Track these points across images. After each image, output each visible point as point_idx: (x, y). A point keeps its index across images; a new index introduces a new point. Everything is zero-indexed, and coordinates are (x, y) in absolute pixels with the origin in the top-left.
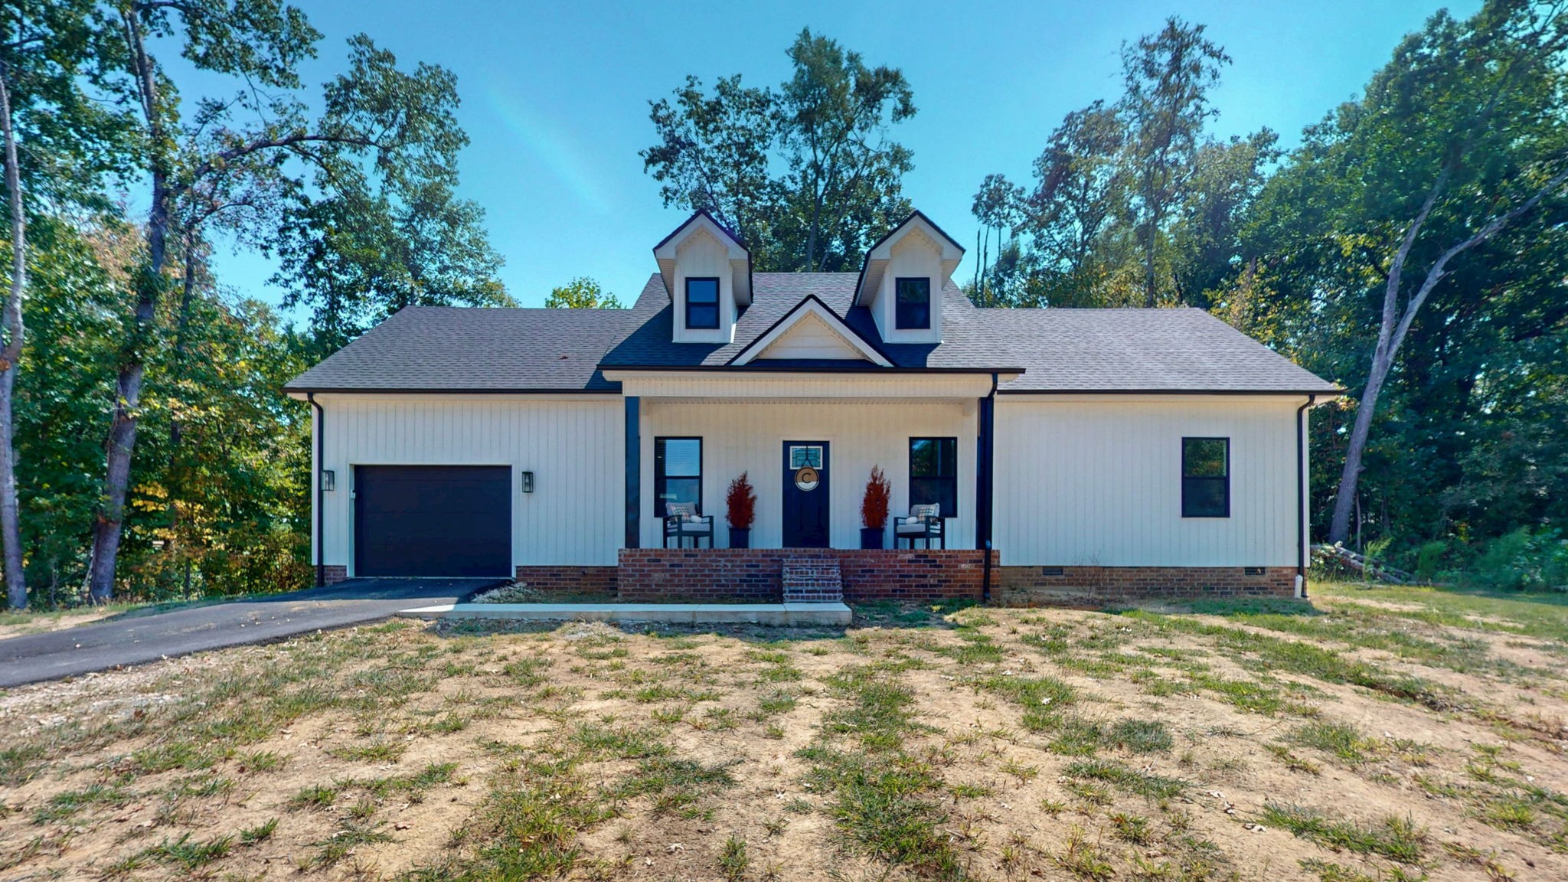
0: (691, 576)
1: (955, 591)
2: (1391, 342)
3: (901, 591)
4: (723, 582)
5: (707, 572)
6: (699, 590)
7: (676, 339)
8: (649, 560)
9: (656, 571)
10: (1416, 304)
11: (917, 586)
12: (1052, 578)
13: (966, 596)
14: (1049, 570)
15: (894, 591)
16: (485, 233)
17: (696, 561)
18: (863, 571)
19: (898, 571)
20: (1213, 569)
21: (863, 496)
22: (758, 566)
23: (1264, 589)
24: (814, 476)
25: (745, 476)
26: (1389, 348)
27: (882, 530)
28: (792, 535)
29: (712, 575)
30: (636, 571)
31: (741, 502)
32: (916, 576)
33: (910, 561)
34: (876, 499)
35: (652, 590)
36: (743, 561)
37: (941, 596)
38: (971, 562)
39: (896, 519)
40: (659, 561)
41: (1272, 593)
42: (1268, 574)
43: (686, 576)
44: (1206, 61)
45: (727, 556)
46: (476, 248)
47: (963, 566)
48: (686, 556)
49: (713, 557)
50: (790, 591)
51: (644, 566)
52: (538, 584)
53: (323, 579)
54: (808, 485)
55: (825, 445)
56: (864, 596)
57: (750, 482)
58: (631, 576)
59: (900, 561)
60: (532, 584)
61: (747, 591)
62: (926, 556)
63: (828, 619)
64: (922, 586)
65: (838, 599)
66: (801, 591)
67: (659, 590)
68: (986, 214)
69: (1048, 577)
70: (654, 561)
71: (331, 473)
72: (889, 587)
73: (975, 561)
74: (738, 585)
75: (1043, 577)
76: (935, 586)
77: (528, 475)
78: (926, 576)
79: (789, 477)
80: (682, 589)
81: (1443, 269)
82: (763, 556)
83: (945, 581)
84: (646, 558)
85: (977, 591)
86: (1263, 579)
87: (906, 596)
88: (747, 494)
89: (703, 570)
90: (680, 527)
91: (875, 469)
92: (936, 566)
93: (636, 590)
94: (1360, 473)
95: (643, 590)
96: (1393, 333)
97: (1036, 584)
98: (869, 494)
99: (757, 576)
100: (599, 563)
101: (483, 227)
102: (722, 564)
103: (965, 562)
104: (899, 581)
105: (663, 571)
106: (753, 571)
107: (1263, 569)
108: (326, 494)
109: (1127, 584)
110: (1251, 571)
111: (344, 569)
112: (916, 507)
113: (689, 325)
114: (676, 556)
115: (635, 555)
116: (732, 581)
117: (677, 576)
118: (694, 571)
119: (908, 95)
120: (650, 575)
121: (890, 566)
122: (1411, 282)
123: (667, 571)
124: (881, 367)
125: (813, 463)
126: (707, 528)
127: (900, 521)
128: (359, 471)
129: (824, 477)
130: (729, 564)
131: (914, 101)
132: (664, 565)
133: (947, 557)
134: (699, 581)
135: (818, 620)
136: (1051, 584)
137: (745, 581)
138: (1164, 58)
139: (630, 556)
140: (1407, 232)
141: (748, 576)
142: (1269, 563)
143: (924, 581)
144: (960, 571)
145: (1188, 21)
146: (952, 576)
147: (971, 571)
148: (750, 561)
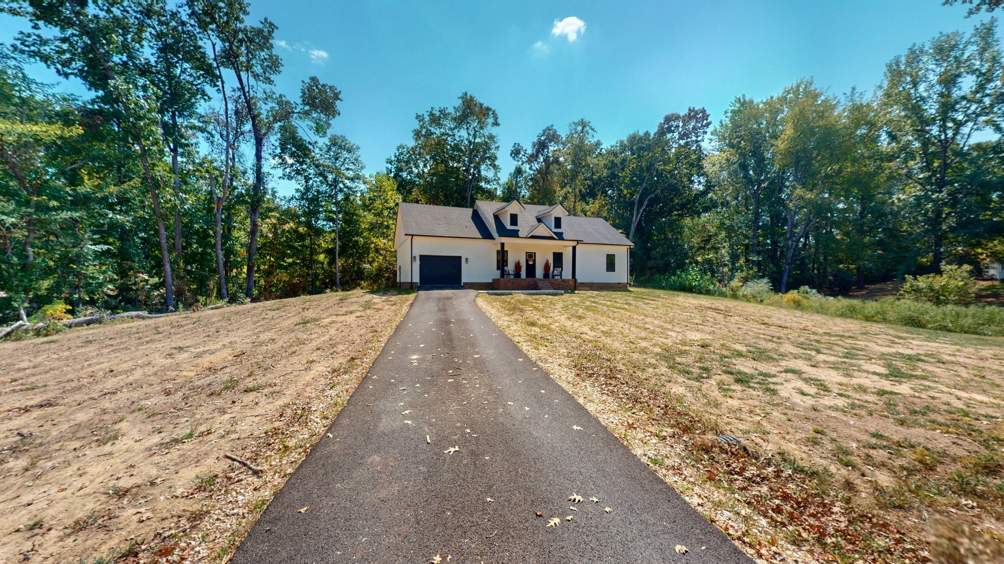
2: (636, 220)
7: (508, 228)
10: (641, 210)
11: (559, 286)
13: (570, 289)
20: (612, 283)
21: (543, 266)
22: (521, 281)
23: (621, 288)
24: (532, 260)
26: (635, 222)
27: (548, 274)
28: (527, 276)
30: (504, 283)
31: (518, 266)
32: (562, 285)
33: (561, 281)
34: (547, 267)
36: (527, 281)
37: (564, 289)
39: (551, 272)
41: (623, 288)
42: (622, 284)
43: (515, 284)
44: (590, 131)
47: (569, 282)
52: (469, 286)
54: (531, 263)
55: (535, 253)
57: (519, 262)
58: (503, 285)
59: (559, 281)
60: (467, 286)
71: (415, 257)
73: (573, 281)
77: (467, 259)
78: (564, 285)
79: (527, 261)
81: (647, 201)
82: (531, 280)
85: (573, 288)
89: (519, 283)
91: (547, 260)
95: (506, 288)
96: (637, 217)
98: (545, 265)
100: (483, 281)
105: (510, 283)
108: (413, 263)
109: (596, 286)
110: (619, 284)
111: (418, 283)
112: (555, 268)
113: (511, 225)
119: (497, 118)
120: (508, 284)
121: (557, 282)
122: (641, 203)
124: (556, 239)
125: (532, 257)
127: (553, 272)
128: (421, 256)
129: (534, 261)
131: (499, 121)
133: (566, 281)
134: (518, 286)
138: (580, 128)
140: (640, 189)
141: (528, 284)
142: (622, 282)
145: (586, 119)
146: (567, 285)
147: (571, 283)
148: (519, 280)
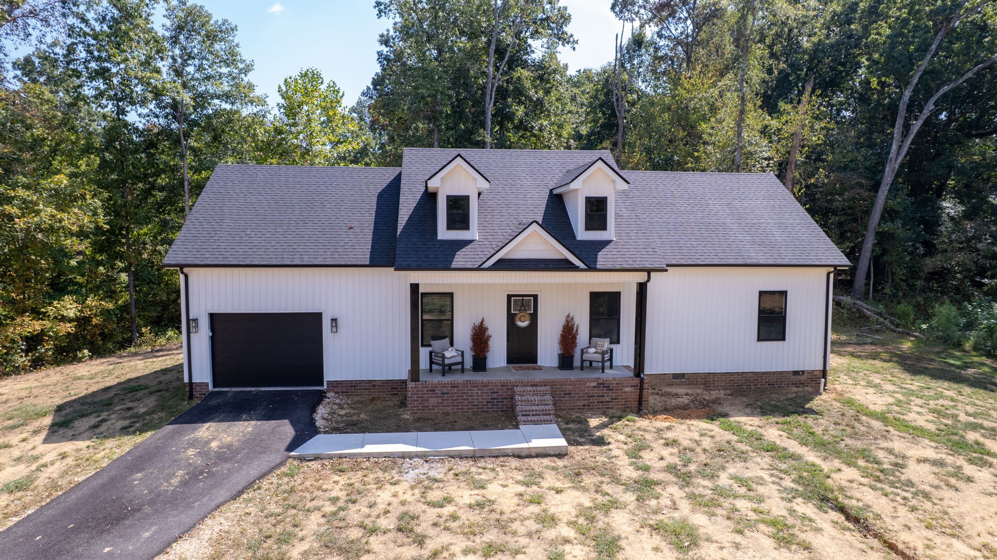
0: (455, 400)
1: (621, 405)
2: (898, 154)
3: (588, 406)
4: (476, 403)
5: (465, 397)
6: (460, 409)
7: (440, 237)
8: (427, 391)
9: (432, 397)
10: (916, 127)
11: (598, 402)
12: (678, 381)
13: (628, 407)
14: (676, 376)
15: (584, 406)
16: (237, 45)
17: (458, 390)
18: (564, 394)
19: (586, 393)
20: (774, 373)
21: (560, 332)
22: (498, 392)
23: (803, 384)
24: (528, 317)
25: (483, 321)
26: (896, 159)
27: (573, 356)
28: (513, 358)
29: (468, 399)
30: (419, 397)
31: (480, 337)
32: (598, 396)
33: (594, 387)
34: (568, 335)
35: (430, 409)
36: (488, 390)
37: (612, 408)
38: (631, 386)
39: (582, 350)
40: (434, 390)
41: (807, 386)
42: (806, 375)
43: (452, 400)
45: (478, 386)
46: (231, 58)
47: (626, 389)
48: (452, 387)
49: (470, 388)
50: (522, 415)
51: (424, 394)
52: (343, 392)
53: (192, 392)
54: (523, 324)
55: (535, 297)
56: (565, 409)
57: (486, 324)
58: (415, 401)
59: (588, 387)
60: (338, 392)
61: (490, 408)
62: (604, 384)
63: (554, 451)
64: (601, 402)
65: (553, 422)
66: (529, 415)
67: (434, 409)
68: (621, 12)
69: (675, 380)
70: (430, 391)
71: (196, 320)
72: (580, 403)
73: (634, 386)
74: (485, 405)
75: (672, 380)
76: (609, 402)
77: (334, 320)
78: (603, 396)
79: (511, 318)
80: (449, 408)
81: (934, 104)
82: (502, 386)
83: (615, 399)
84: (426, 389)
85: (635, 405)
86: (803, 378)
87: (591, 409)
88: (485, 333)
89: (463, 396)
90: (443, 361)
91: (568, 316)
92: (610, 390)
93: (420, 410)
94: (874, 245)
95: (424, 410)
96: (900, 148)
97: (668, 385)
98: (564, 331)
99: (498, 399)
100: (384, 378)
101: (236, 41)
102: (475, 391)
103: (628, 387)
104: (587, 400)
105: (437, 397)
106: (495, 396)
107: (803, 372)
108: (192, 335)
109: (723, 384)
110: (796, 373)
111: (207, 385)
112: (594, 339)
113: (449, 227)
114: (445, 387)
115: (418, 388)
116: (481, 402)
117: (446, 400)
118: (457, 396)
120: (428, 400)
121: (582, 391)
123: (440, 397)
124: (578, 267)
125: (527, 308)
126: (459, 359)
127: (585, 351)
128: (212, 316)
129: (534, 317)
130: (480, 392)
132: (437, 394)
133: (617, 384)
134: (461, 403)
135: (548, 452)
136: (677, 384)
137: (490, 402)
139: (416, 388)
141: (492, 399)
142: (807, 368)
143: (602, 399)
144: (624, 392)
146: (620, 396)
147: (631, 392)
148: (493, 389)
